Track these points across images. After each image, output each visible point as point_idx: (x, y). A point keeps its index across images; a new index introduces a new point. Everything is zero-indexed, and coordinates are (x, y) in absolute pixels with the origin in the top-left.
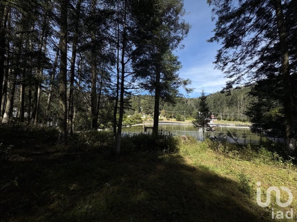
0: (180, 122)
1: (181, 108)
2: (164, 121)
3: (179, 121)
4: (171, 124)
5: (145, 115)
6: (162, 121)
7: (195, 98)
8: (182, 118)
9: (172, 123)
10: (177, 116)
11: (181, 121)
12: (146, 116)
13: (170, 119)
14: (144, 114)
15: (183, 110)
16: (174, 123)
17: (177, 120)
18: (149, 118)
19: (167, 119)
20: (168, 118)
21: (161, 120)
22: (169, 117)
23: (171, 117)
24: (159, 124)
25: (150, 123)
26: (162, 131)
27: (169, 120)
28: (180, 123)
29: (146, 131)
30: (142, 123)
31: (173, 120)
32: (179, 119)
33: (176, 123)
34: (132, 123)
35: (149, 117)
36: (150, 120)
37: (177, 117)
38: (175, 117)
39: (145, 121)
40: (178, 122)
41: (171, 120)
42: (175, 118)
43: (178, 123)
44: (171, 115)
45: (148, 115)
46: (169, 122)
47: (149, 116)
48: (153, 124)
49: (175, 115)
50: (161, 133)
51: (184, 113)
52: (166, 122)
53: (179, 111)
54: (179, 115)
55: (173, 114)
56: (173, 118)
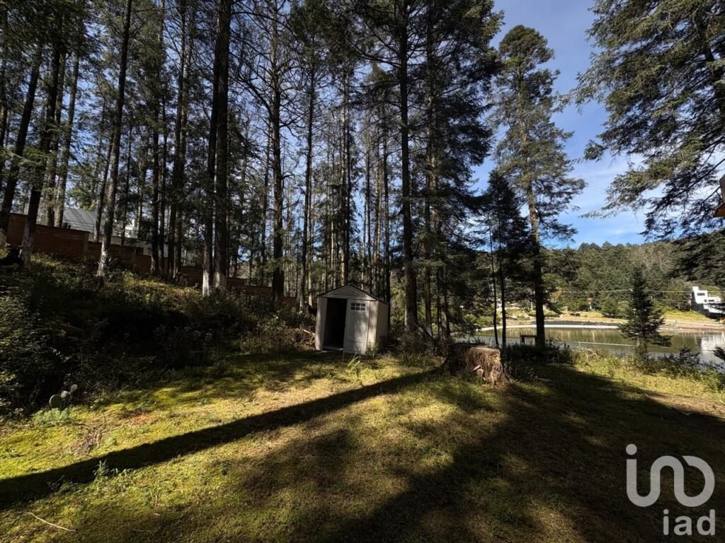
1: (620, 279)
2: (562, 318)
3: (613, 317)
4: (586, 326)
6: (557, 318)
8: (622, 310)
9: (589, 323)
10: (604, 303)
11: (621, 318)
13: (583, 313)
15: (627, 286)
16: (595, 324)
17: (606, 316)
18: (516, 310)
19: (572, 314)
20: (577, 310)
21: (552, 316)
22: (578, 307)
23: (584, 308)
24: (546, 326)
25: (520, 324)
26: (551, 341)
27: (578, 315)
29: (523, 341)
31: (593, 316)
32: (614, 312)
33: (602, 324)
35: (514, 308)
36: (518, 317)
37: (603, 307)
38: (599, 306)
40: (609, 320)
41: (586, 316)
42: (598, 309)
43: (609, 325)
44: (584, 303)
45: (511, 303)
46: (579, 320)
48: (535, 326)
49: (598, 302)
52: (567, 321)
53: (610, 290)
54: (613, 301)
55: (590, 299)
56: (593, 310)
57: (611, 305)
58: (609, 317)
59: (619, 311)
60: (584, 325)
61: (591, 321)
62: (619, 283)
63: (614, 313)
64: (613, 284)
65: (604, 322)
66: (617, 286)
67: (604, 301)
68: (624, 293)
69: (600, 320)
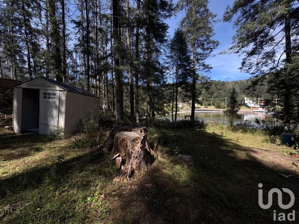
0: (219, 109)
1: (222, 94)
2: (202, 109)
3: (219, 108)
5: (181, 104)
6: (200, 109)
7: (243, 80)
8: (222, 105)
9: (210, 110)
11: (221, 108)
12: (182, 104)
13: (209, 107)
14: (180, 102)
15: (225, 97)
17: (216, 108)
18: (185, 106)
19: (205, 107)
20: (207, 106)
21: (198, 108)
22: (207, 104)
23: (209, 105)
24: (195, 112)
26: (197, 118)
27: (207, 107)
28: (220, 111)
30: (179, 111)
31: (212, 108)
32: (219, 107)
33: (215, 111)
34: (170, 111)
35: (185, 105)
37: (216, 104)
38: (214, 104)
39: (182, 108)
40: (217, 109)
41: (210, 108)
42: (214, 105)
43: (217, 111)
44: (210, 103)
45: (184, 103)
46: (207, 109)
47: (185, 104)
48: (191, 112)
49: (214, 103)
51: (225, 99)
53: (219, 98)
54: (219, 102)
55: (212, 102)
56: (212, 106)
57: (219, 104)
59: (221, 106)
61: (211, 110)
66: (221, 97)
68: (223, 99)
69: (214, 109)
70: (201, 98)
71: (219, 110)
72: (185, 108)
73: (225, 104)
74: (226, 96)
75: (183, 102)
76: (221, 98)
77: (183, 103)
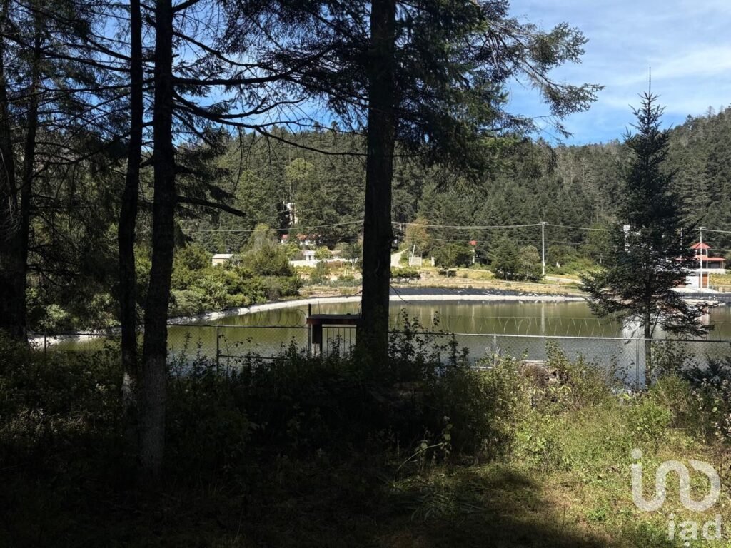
0: (514, 285)
1: (523, 205)
2: (424, 281)
3: (510, 278)
4: (466, 297)
5: (312, 253)
6: (414, 282)
7: (605, 143)
8: (526, 263)
9: (470, 291)
10: (498, 250)
11: (521, 279)
12: (316, 256)
13: (461, 271)
14: (307, 243)
15: (535, 219)
16: (480, 292)
17: (498, 277)
18: (338, 265)
19: (442, 273)
20: (449, 266)
21: (406, 276)
22: (453, 257)
23: (463, 260)
24: (393, 298)
25: (343, 294)
26: (409, 334)
27: (452, 274)
28: (515, 293)
29: (317, 337)
30: (296, 294)
31: (476, 276)
32: (512, 269)
33: (492, 291)
34: (240, 296)
35: (336, 259)
36: (341, 278)
37: (495, 258)
38: (488, 256)
40: (503, 285)
41: (465, 277)
42: (486, 262)
43: (504, 293)
44: (463, 251)
45: (331, 249)
46: (454, 285)
47: (336, 256)
48: (359, 299)
49: (486, 249)
50: (408, 350)
51: (539, 232)
52: (433, 287)
53: (507, 224)
54: (512, 246)
55: (473, 243)
56: (478, 265)
57: (509, 254)
58: (504, 278)
59: (520, 266)
60: (462, 294)
61: (474, 286)
62: (522, 213)
63: (512, 271)
64: (513, 216)
65: (496, 287)
66: (518, 218)
67: (497, 246)
68: (531, 231)
69: (488, 284)
70: (419, 220)
71: (513, 288)
72: (334, 278)
73: (541, 256)
74: (540, 213)
75: (324, 243)
76: (519, 224)
77: (326, 249)
